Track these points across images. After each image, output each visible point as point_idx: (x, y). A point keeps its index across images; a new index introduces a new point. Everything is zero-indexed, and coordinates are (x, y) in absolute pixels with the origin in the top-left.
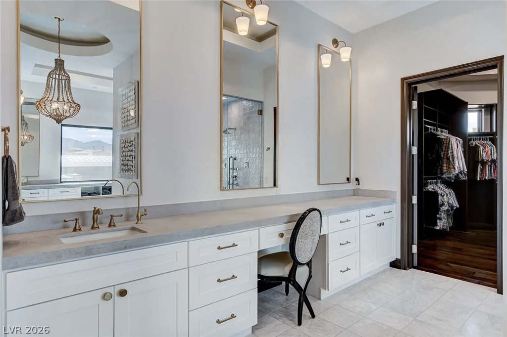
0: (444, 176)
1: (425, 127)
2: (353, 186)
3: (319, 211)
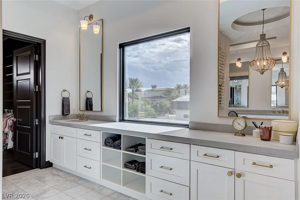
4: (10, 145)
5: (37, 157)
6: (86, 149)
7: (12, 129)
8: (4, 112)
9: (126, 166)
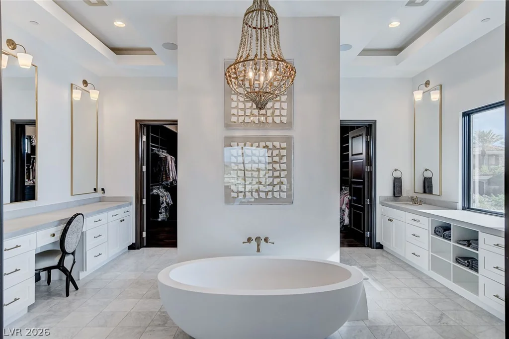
0: (163, 183)
1: (151, 149)
2: (99, 194)
3: (82, 215)
4: (347, 221)
5: (368, 236)
6: (414, 235)
7: (348, 207)
8: (341, 189)
9: (457, 260)
